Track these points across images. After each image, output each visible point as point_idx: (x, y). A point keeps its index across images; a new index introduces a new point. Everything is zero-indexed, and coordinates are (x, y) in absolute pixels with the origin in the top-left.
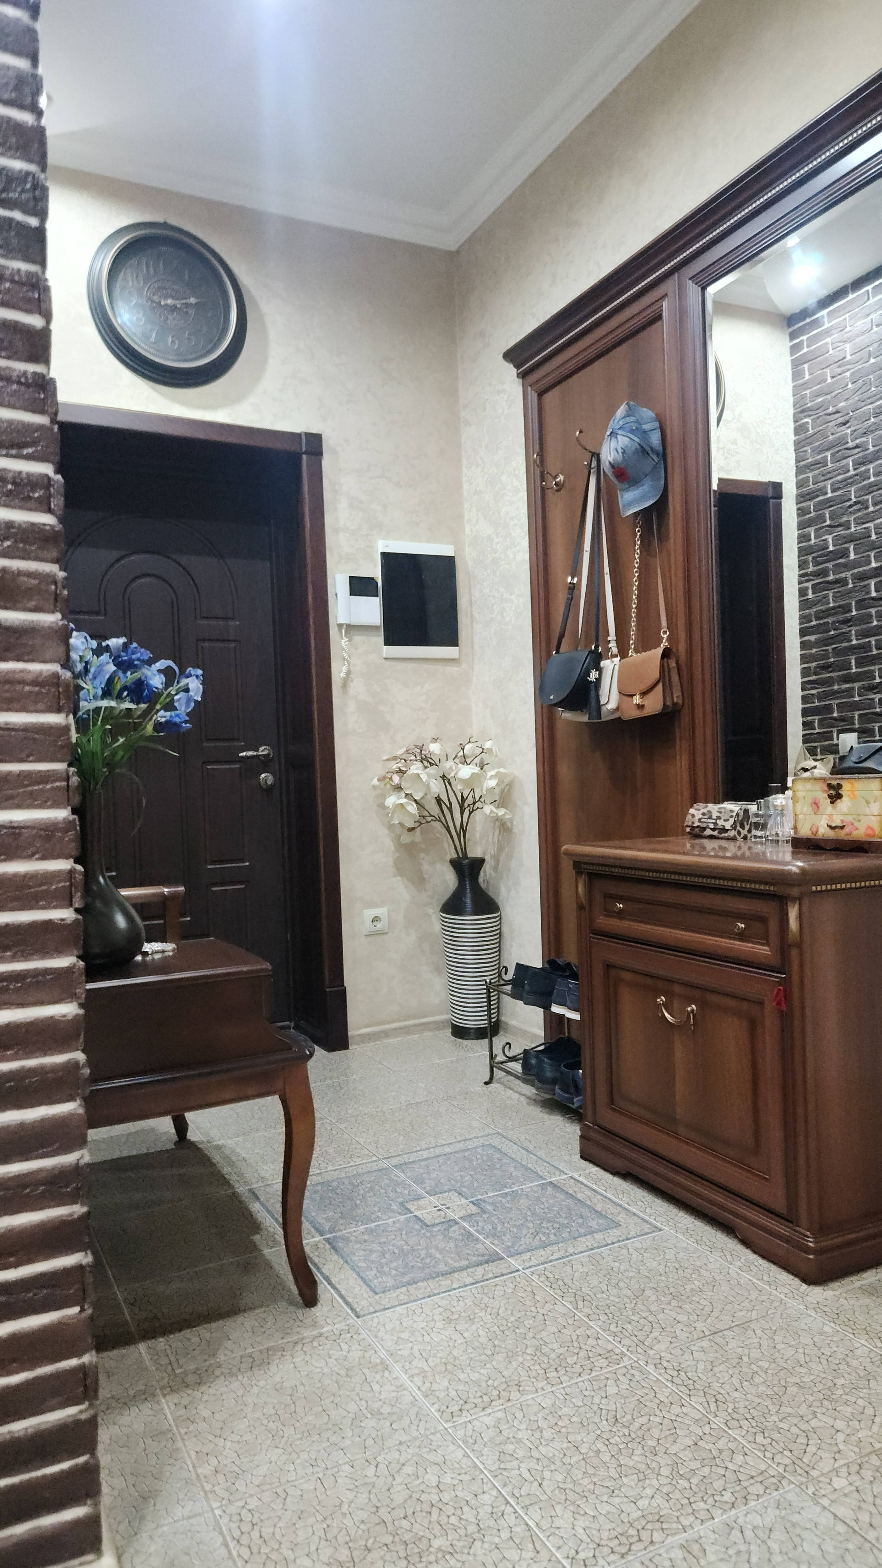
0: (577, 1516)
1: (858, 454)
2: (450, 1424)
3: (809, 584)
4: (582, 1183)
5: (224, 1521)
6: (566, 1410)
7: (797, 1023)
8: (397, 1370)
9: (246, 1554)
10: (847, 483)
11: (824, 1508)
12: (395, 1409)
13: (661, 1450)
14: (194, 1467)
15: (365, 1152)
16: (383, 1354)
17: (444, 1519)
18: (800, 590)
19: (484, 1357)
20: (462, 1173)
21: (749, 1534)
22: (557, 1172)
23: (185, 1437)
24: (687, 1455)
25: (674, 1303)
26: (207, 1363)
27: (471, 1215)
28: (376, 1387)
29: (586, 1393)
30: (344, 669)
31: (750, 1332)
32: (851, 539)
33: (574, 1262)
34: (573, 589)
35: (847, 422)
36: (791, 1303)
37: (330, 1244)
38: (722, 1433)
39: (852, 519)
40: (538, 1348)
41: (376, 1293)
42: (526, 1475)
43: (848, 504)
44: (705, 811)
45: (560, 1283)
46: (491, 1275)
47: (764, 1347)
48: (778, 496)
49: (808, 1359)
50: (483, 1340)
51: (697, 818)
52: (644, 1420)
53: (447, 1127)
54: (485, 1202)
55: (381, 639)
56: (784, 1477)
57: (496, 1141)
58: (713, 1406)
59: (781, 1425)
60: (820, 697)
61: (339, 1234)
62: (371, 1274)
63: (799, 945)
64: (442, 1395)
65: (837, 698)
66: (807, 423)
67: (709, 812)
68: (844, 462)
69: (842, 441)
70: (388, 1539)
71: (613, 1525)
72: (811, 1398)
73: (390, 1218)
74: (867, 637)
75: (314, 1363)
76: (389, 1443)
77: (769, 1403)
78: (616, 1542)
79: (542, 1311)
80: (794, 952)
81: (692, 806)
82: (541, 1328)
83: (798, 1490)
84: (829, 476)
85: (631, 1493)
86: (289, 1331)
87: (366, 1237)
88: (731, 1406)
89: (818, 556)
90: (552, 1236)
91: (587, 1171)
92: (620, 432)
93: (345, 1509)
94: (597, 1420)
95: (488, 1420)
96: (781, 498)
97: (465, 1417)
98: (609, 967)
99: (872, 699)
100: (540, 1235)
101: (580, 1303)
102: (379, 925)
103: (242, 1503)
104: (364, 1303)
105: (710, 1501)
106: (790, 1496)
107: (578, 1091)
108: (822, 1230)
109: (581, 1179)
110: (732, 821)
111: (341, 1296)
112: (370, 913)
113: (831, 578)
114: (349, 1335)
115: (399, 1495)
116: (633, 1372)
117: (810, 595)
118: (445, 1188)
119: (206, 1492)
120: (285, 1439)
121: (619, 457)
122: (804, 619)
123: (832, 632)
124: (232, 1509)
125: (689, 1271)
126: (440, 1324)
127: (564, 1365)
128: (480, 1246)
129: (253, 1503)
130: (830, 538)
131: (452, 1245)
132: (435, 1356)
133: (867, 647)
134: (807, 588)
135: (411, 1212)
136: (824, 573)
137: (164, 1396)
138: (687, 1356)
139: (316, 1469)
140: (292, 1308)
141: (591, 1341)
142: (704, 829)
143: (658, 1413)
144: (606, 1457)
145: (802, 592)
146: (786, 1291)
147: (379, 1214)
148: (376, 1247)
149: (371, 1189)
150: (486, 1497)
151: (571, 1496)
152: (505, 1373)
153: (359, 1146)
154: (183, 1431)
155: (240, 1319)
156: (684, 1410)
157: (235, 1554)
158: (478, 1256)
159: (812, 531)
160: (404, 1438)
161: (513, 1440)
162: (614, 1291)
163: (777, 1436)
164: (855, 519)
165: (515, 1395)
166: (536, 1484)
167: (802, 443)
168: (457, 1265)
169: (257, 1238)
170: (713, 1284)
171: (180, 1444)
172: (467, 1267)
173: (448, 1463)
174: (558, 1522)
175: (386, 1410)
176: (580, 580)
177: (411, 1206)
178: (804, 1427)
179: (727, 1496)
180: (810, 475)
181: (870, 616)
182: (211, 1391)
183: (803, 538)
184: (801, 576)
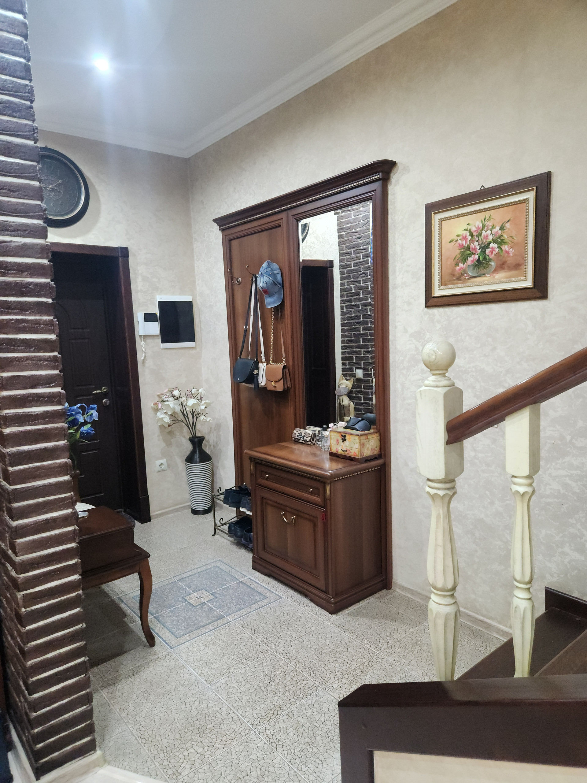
0: (254, 710)
1: (364, 253)
2: (209, 685)
3: (344, 305)
4: (253, 580)
5: (134, 731)
6: (249, 674)
7: (329, 526)
8: (189, 668)
9: (144, 742)
10: (360, 264)
11: (330, 695)
12: (189, 682)
13: (280, 683)
14: (119, 714)
15: (165, 575)
16: (183, 662)
17: (210, 718)
18: (341, 307)
19: (220, 658)
20: (206, 581)
21: (307, 707)
22: (244, 576)
23: (113, 704)
24: (289, 683)
25: (286, 628)
26: (116, 675)
27: (211, 600)
28: (182, 675)
29: (256, 666)
30: (143, 355)
31: (311, 636)
32: (361, 288)
33: (250, 616)
34: (246, 331)
35: (360, 238)
36: (325, 622)
37: (156, 619)
38: (300, 674)
39: (361, 280)
40: (239, 652)
41: (177, 638)
42: (237, 699)
43: (360, 273)
44: (300, 432)
45: (246, 625)
46: (220, 625)
47: (315, 640)
48: (332, 266)
49: (329, 643)
50: (219, 651)
51: (296, 435)
52: (275, 673)
53: (198, 559)
54: (216, 593)
55: (160, 340)
56: (319, 686)
57: (218, 564)
58: (298, 665)
59: (319, 668)
60: (349, 353)
61: (159, 614)
62: (174, 630)
63: (330, 500)
64: (206, 674)
65: (355, 354)
66: (344, 234)
67: (301, 433)
68: (359, 255)
69: (358, 245)
70: (192, 728)
71: (265, 711)
72: (329, 657)
73: (179, 604)
74: (367, 330)
75: (157, 669)
76: (189, 695)
77: (316, 661)
78: (266, 716)
79: (239, 637)
80: (328, 501)
81: (295, 430)
82: (239, 644)
83: (323, 690)
84: (353, 260)
85: (271, 699)
86: (146, 658)
87: (170, 614)
88: (303, 664)
89: (348, 294)
90: (242, 605)
91: (255, 575)
92: (265, 275)
93: (176, 720)
94: (260, 675)
95: (223, 681)
96: (333, 267)
97: (215, 681)
98: (263, 498)
99: (368, 357)
100: (238, 605)
101: (253, 632)
102: (163, 467)
103: (139, 724)
104: (173, 642)
105: (296, 698)
106: (320, 692)
107: (251, 541)
108: (336, 595)
109: (253, 579)
110: (309, 438)
111: (164, 641)
112: (158, 462)
113: (353, 303)
114: (169, 656)
115: (194, 713)
116: (271, 656)
117: (345, 310)
118: (200, 589)
119: (125, 723)
120: (151, 699)
121: (265, 285)
122: (343, 319)
123: (353, 327)
124: (136, 727)
125: (291, 614)
126: (203, 648)
127: (248, 657)
128: (215, 613)
129: (143, 724)
130: (353, 286)
131: (204, 613)
132: (202, 660)
133: (366, 335)
134: (344, 306)
135: (187, 601)
136: (350, 301)
137: (102, 690)
138: (290, 648)
139: (164, 708)
140: (145, 648)
141: (258, 647)
142: (299, 440)
143: (280, 670)
144: (263, 688)
145: (342, 308)
146: (324, 618)
147: (175, 603)
148: (175, 618)
149: (170, 592)
150: (224, 709)
151: (252, 703)
152: (228, 663)
153: (162, 572)
154: (112, 702)
155: (126, 655)
156: (288, 667)
157: (140, 742)
158: (215, 617)
159: (346, 282)
160: (194, 692)
161: (232, 687)
162: (265, 626)
163: (317, 672)
164: (363, 280)
165: (232, 671)
166: (240, 701)
167: (342, 243)
168: (207, 622)
169: (126, 619)
170: (300, 618)
171: (112, 707)
172: (211, 623)
173: (210, 699)
174: (247, 713)
175: (186, 683)
176: (249, 328)
177: (187, 598)
178: (326, 668)
179: (301, 696)
180: (345, 257)
181: (367, 322)
182: (120, 686)
183: (342, 284)
184: (341, 301)
